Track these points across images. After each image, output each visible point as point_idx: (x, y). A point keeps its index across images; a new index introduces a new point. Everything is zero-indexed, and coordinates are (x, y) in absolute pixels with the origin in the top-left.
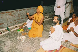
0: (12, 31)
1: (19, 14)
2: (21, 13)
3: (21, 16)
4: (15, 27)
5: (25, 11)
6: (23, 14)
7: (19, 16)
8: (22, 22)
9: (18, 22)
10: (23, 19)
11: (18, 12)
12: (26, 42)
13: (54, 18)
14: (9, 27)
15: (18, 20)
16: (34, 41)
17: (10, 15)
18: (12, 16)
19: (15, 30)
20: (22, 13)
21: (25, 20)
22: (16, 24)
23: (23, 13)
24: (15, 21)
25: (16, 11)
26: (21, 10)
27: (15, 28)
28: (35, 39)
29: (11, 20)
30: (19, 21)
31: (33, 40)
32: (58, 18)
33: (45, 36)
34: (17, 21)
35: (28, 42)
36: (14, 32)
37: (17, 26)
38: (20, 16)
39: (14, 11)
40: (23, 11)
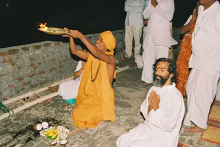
0: (16, 111)
1: (31, 59)
2: (39, 56)
3: (40, 64)
4: (24, 99)
5: (49, 49)
6: (43, 57)
7: (32, 65)
8: (42, 83)
9: (29, 82)
10: (44, 75)
11: (31, 54)
12: (72, 142)
13: (158, 67)
14: (5, 99)
15: (31, 76)
16: (96, 138)
17: (8, 61)
18: (13, 65)
19: (26, 110)
20: (41, 57)
21: (49, 75)
22: (23, 89)
23: (45, 56)
24: (22, 82)
25: (24, 49)
26: (38, 47)
27: (22, 101)
28: (97, 133)
29: (11, 79)
30: (33, 82)
31: (91, 134)
32: (171, 65)
33: (123, 120)
34: (26, 80)
35: (78, 141)
36: (25, 117)
37: (28, 98)
38: (37, 65)
39: (18, 50)
40: (43, 48)
